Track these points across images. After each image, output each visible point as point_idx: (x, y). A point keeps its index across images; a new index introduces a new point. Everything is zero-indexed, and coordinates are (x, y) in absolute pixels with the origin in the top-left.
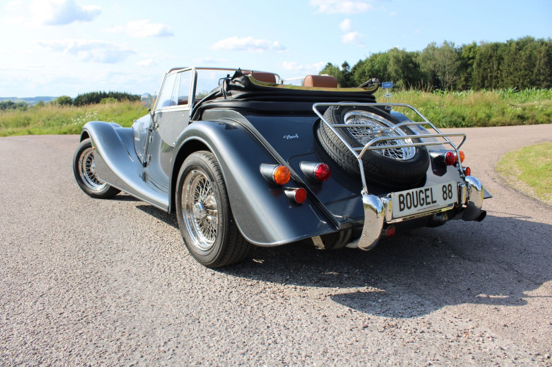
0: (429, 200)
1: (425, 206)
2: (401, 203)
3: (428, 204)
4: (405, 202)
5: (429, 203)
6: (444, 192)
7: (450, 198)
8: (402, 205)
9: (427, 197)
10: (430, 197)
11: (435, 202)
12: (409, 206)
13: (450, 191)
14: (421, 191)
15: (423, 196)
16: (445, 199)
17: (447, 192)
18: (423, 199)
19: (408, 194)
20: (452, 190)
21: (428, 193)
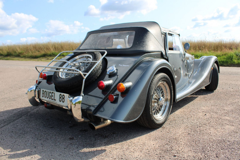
0: (53, 98)
3: (52, 99)
9: (52, 96)
14: (50, 92)
15: (50, 95)
18: (50, 96)
21: (53, 94)
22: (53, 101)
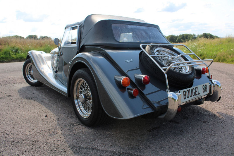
0: (197, 93)
1: (195, 96)
2: (184, 95)
4: (186, 95)
5: (197, 95)
6: (204, 89)
7: (206, 91)
8: (185, 96)
9: (196, 91)
10: (197, 91)
11: (200, 94)
12: (188, 96)
13: (206, 88)
14: (193, 89)
16: (204, 92)
17: (205, 88)
18: (194, 93)
19: (188, 90)
20: (207, 88)
21: (197, 90)
22: (198, 95)
